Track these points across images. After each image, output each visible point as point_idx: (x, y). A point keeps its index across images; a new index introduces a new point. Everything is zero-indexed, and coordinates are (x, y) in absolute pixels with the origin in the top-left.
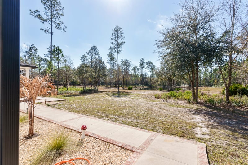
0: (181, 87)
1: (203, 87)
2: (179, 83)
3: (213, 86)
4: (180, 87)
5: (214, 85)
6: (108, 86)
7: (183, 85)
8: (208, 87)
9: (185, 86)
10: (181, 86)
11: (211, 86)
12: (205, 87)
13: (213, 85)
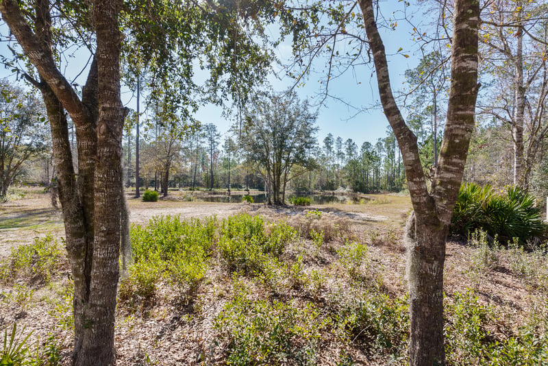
0: (336, 194)
1: (381, 194)
2: (333, 185)
3: (401, 193)
4: (334, 194)
5: (404, 189)
6: (149, 188)
7: (340, 190)
8: (390, 194)
9: (345, 191)
10: (335, 192)
11: (398, 191)
12: (384, 193)
13: (401, 189)
